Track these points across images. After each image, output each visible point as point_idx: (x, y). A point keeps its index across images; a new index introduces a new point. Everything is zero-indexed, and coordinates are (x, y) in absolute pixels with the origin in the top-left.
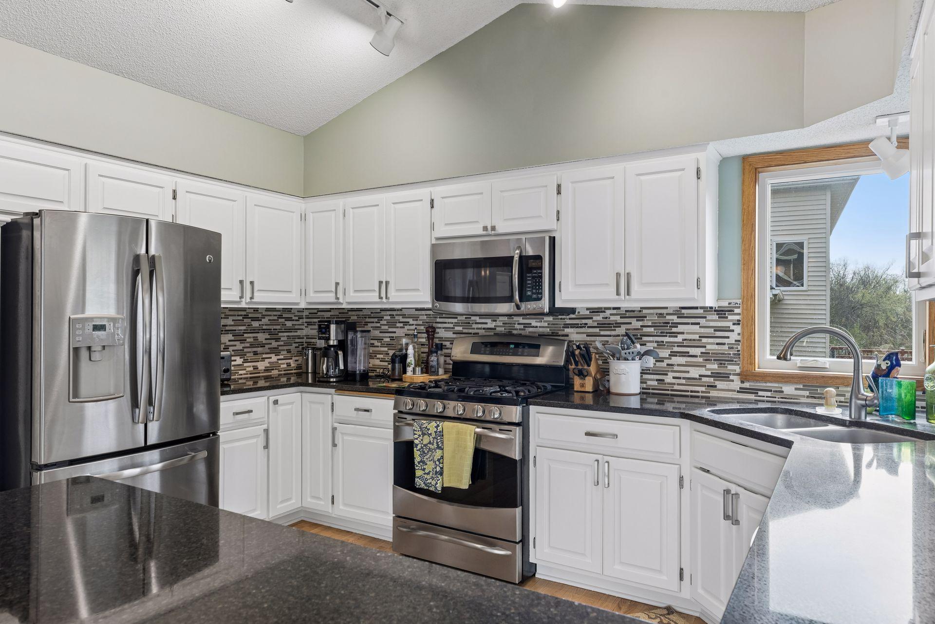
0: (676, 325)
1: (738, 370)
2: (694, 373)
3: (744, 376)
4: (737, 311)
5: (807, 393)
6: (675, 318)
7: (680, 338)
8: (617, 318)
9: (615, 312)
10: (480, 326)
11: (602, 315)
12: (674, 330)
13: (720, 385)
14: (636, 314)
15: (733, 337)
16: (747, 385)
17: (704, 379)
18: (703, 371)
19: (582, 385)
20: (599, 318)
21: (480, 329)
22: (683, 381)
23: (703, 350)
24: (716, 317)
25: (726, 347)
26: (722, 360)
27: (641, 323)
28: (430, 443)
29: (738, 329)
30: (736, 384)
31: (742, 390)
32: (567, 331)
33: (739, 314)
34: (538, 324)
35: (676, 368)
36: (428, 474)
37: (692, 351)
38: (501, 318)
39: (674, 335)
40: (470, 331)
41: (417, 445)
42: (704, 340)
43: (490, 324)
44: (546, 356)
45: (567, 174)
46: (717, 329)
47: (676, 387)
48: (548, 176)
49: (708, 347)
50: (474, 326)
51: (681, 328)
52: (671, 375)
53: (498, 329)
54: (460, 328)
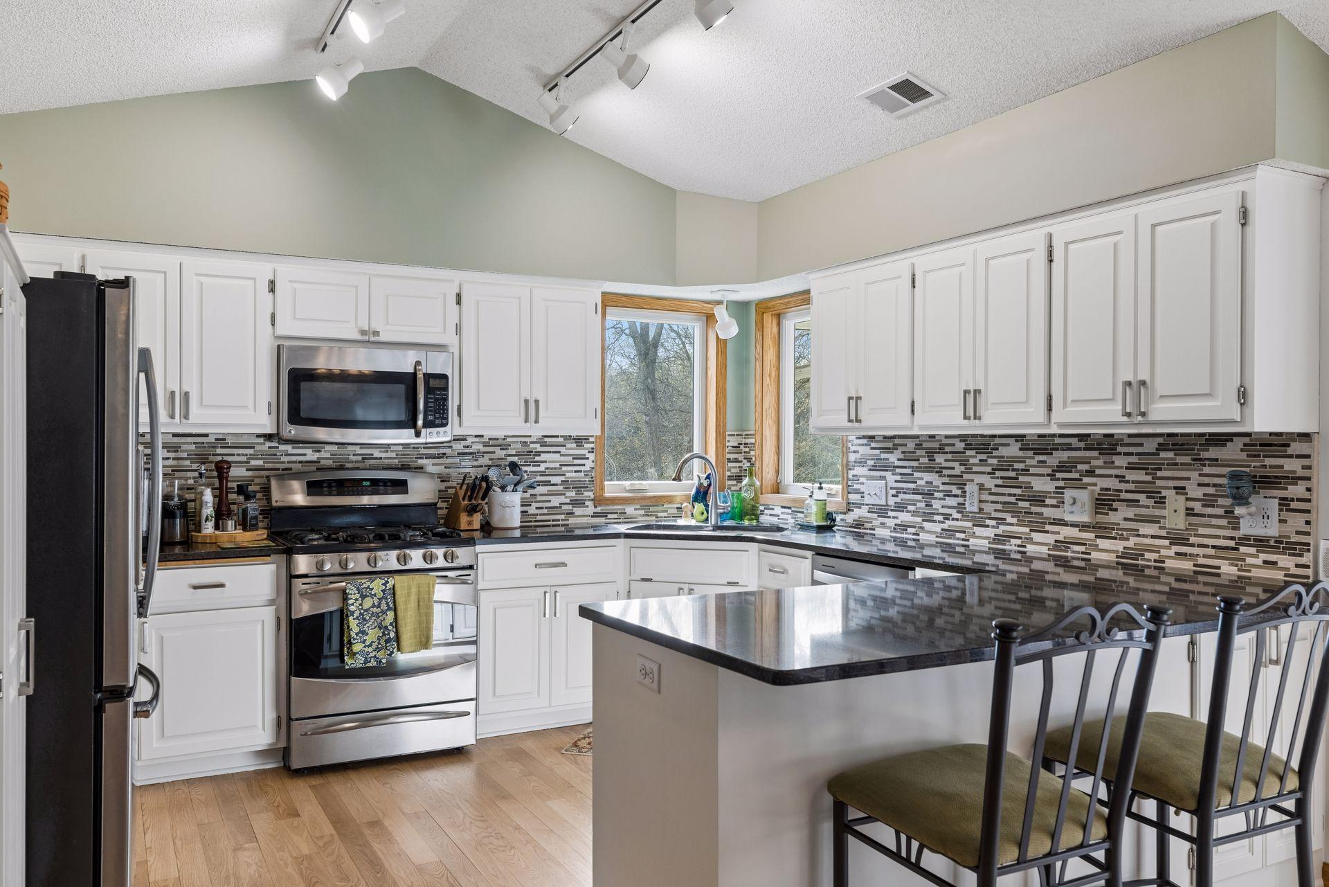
0: (538, 453)
1: (592, 497)
2: (555, 501)
3: (597, 501)
4: (592, 439)
5: (642, 512)
6: (538, 447)
7: (542, 467)
8: (480, 447)
9: (477, 439)
10: (294, 458)
11: (463, 443)
12: (537, 459)
13: (578, 511)
14: (500, 442)
15: (589, 464)
16: (599, 509)
17: (564, 507)
18: (563, 499)
19: (470, 523)
20: (459, 447)
21: (295, 462)
22: (545, 511)
23: (563, 478)
24: (574, 445)
25: (582, 475)
26: (579, 487)
27: (505, 452)
28: (373, 606)
29: (592, 456)
30: (591, 509)
31: (596, 515)
32: (421, 462)
33: (593, 442)
34: (383, 455)
35: (539, 498)
36: (370, 645)
37: (554, 480)
38: (328, 447)
39: (537, 464)
40: (277, 466)
41: (353, 613)
42: (564, 468)
43: (311, 455)
44: (421, 491)
46: (576, 457)
47: (539, 518)
49: (568, 475)
50: (285, 459)
51: (543, 457)
52: (534, 505)
53: (323, 462)
54: (260, 463)
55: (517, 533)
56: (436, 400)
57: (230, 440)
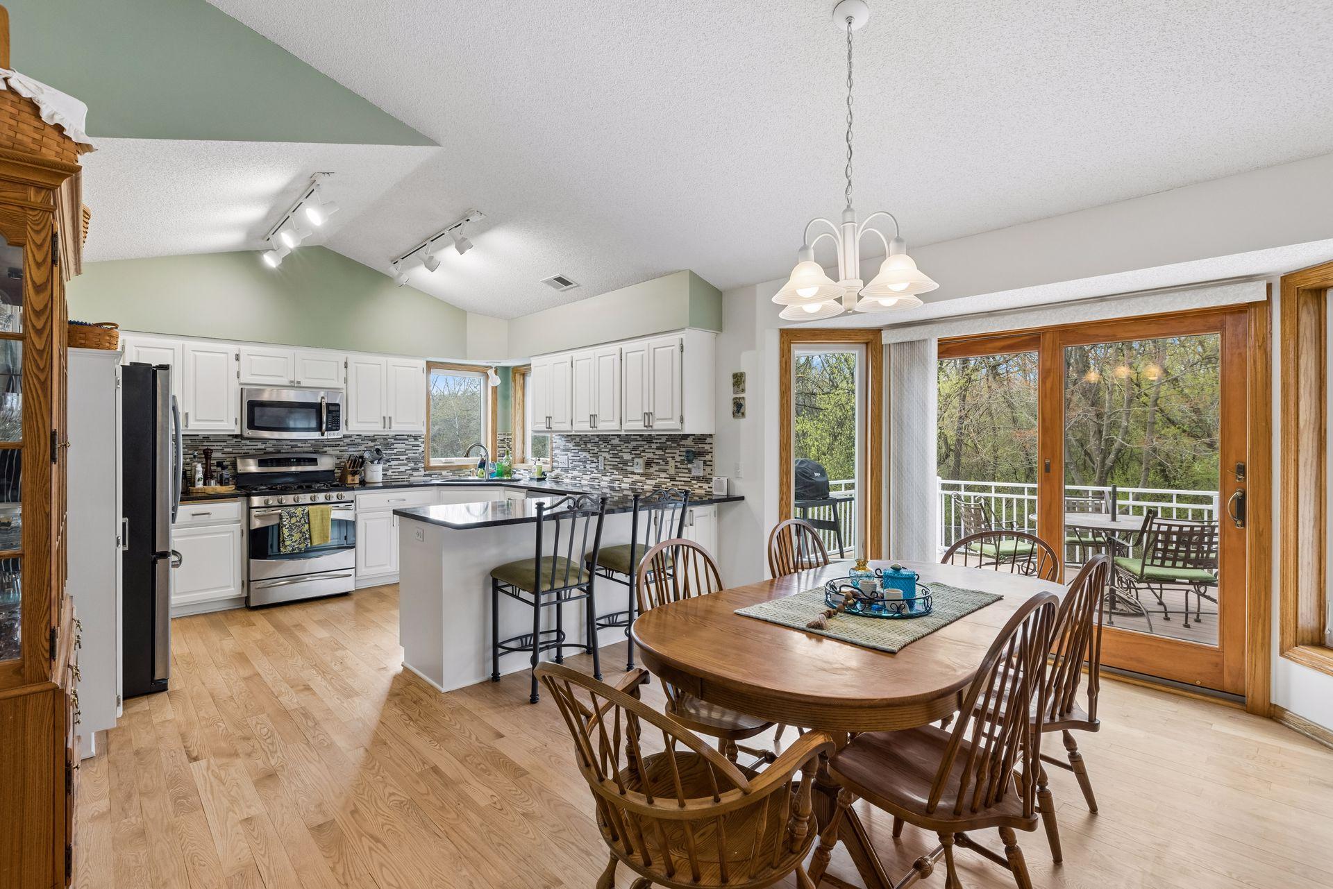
0: (393, 444)
1: (423, 466)
2: (402, 469)
3: (426, 468)
4: (422, 437)
5: (451, 474)
6: (393, 441)
7: (395, 451)
8: (360, 441)
9: (358, 437)
10: (251, 447)
11: (350, 439)
12: (392, 447)
13: (415, 474)
14: (372, 438)
15: (421, 449)
16: (427, 472)
17: (407, 471)
18: (407, 468)
19: (353, 480)
20: (347, 441)
21: (251, 449)
22: (397, 474)
23: (407, 457)
24: (413, 440)
25: (418, 455)
26: (416, 461)
27: (374, 443)
28: (297, 522)
29: (423, 445)
30: (422, 473)
31: (425, 475)
32: (325, 449)
34: (303, 445)
35: (393, 467)
36: (296, 541)
37: (402, 457)
38: (270, 441)
39: (392, 449)
40: (240, 451)
41: (285, 526)
42: (407, 452)
43: (260, 446)
44: (325, 463)
45: (353, 357)
46: (414, 446)
47: (393, 477)
48: (341, 356)
49: (409, 455)
50: (244, 448)
51: (396, 446)
52: (390, 471)
53: (267, 449)
54: (231, 450)
55: (381, 485)
56: (333, 417)
57: (211, 438)
